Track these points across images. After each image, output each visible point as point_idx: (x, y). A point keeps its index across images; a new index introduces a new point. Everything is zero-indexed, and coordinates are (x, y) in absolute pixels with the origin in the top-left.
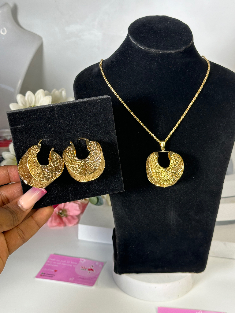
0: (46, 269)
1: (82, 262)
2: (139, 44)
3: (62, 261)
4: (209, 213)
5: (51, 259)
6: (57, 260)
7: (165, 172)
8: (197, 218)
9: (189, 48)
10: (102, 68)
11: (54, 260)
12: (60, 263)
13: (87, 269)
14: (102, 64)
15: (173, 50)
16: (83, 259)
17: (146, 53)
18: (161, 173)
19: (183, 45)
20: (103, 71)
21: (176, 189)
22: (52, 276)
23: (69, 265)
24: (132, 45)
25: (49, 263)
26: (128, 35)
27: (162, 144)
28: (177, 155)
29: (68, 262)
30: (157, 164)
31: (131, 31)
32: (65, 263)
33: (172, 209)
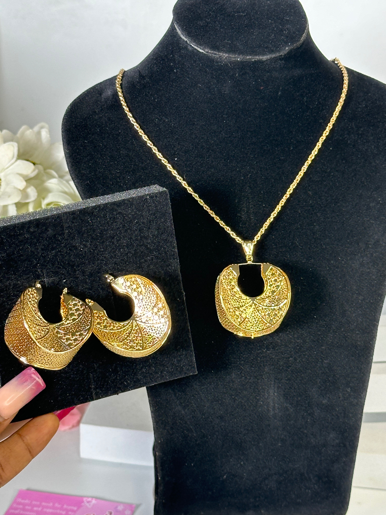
1: (87, 505)
3: (44, 504)
4: (349, 390)
5: (20, 500)
6: (34, 503)
7: (253, 306)
8: (324, 402)
10: (121, 88)
11: (27, 501)
12: (40, 509)
14: (122, 80)
16: (90, 499)
18: (244, 308)
20: (124, 97)
21: (279, 341)
23: (58, 511)
24: (181, 44)
25: (16, 509)
26: (172, 23)
27: (249, 249)
28: (278, 271)
29: (57, 505)
30: (237, 289)
31: (178, 14)
32: (50, 508)
33: (270, 384)
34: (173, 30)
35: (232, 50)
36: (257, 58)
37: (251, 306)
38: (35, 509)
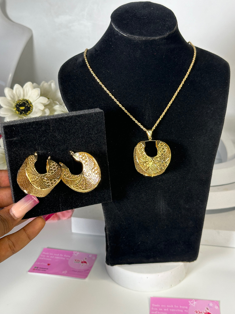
0: (39, 263)
1: (75, 254)
2: (122, 31)
3: (55, 254)
4: (199, 201)
5: (44, 253)
6: (51, 254)
7: (153, 161)
8: (186, 207)
9: (173, 34)
10: (86, 57)
11: (47, 253)
12: (53, 257)
13: (80, 262)
14: (86, 53)
15: (156, 36)
16: (76, 252)
17: (129, 41)
18: (148, 162)
19: (167, 31)
20: (88, 61)
21: (165, 178)
22: (45, 270)
23: (62, 258)
24: (115, 32)
25: (42, 257)
26: (111, 23)
27: (149, 133)
28: (164, 144)
29: (61, 255)
30: (144, 153)
31: (113, 18)
32: (58, 256)
33: (161, 199)
34: (111, 26)
35: (140, 34)
36: (153, 38)
37: (151, 161)
38: (51, 257)
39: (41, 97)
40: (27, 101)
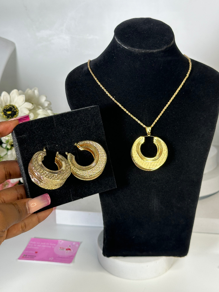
2: (124, 44)
9: (170, 47)
17: (130, 53)
34: (114, 40)
35: (140, 47)
36: (151, 51)
39: (26, 103)
40: (13, 107)
